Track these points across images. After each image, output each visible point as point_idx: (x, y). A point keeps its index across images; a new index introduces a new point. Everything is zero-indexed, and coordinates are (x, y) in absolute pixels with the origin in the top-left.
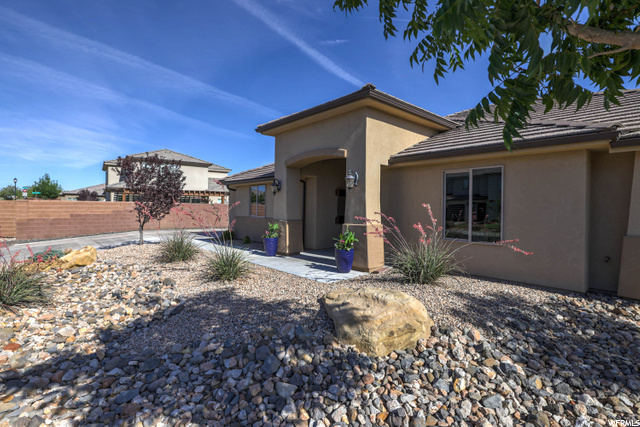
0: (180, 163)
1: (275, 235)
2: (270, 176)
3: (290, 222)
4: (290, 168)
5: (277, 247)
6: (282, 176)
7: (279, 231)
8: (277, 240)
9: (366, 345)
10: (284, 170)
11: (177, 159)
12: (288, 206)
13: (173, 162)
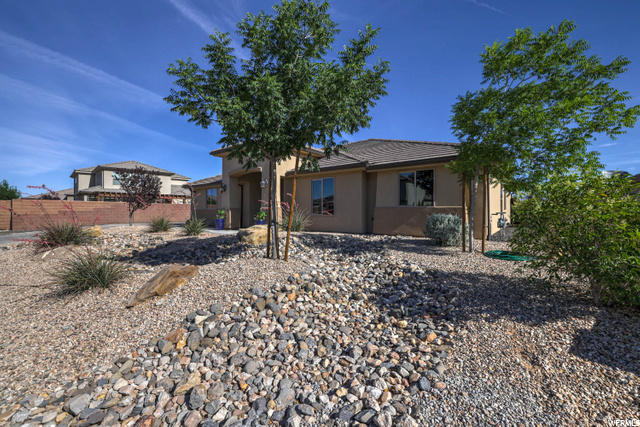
0: (158, 173)
1: (222, 217)
2: (219, 182)
3: (231, 209)
4: (231, 177)
5: (223, 225)
6: (227, 182)
7: (225, 215)
8: (223, 220)
9: (251, 242)
10: (228, 179)
11: (156, 170)
12: (231, 199)
13: (153, 173)
